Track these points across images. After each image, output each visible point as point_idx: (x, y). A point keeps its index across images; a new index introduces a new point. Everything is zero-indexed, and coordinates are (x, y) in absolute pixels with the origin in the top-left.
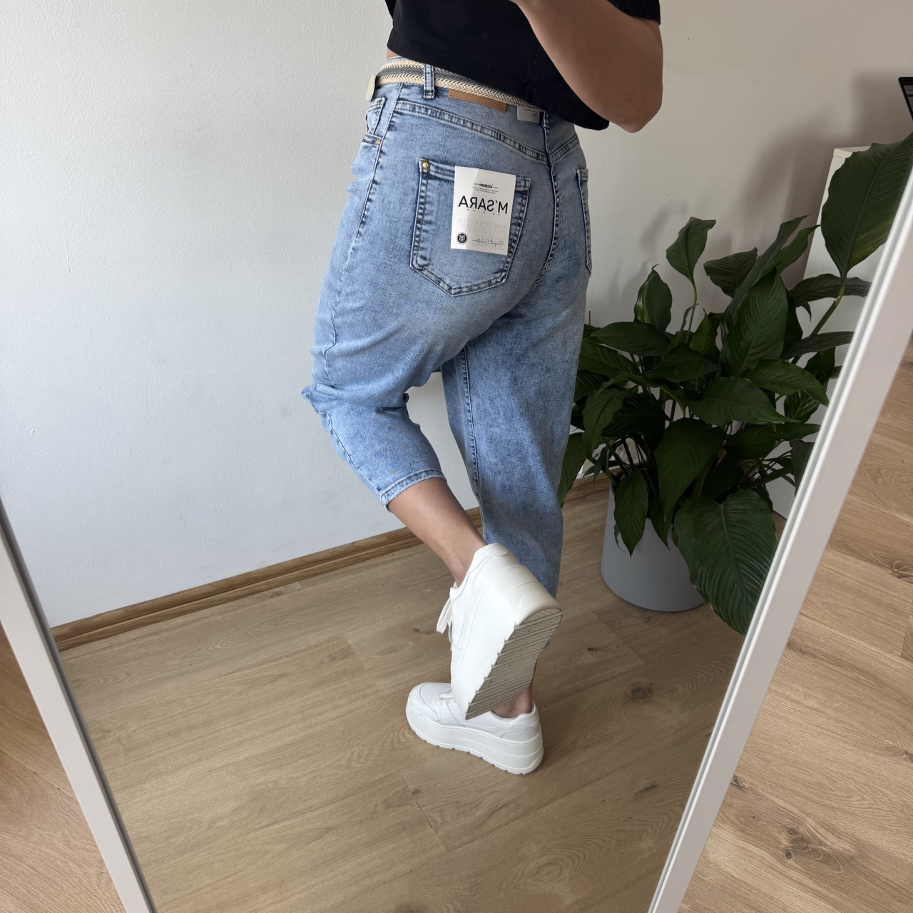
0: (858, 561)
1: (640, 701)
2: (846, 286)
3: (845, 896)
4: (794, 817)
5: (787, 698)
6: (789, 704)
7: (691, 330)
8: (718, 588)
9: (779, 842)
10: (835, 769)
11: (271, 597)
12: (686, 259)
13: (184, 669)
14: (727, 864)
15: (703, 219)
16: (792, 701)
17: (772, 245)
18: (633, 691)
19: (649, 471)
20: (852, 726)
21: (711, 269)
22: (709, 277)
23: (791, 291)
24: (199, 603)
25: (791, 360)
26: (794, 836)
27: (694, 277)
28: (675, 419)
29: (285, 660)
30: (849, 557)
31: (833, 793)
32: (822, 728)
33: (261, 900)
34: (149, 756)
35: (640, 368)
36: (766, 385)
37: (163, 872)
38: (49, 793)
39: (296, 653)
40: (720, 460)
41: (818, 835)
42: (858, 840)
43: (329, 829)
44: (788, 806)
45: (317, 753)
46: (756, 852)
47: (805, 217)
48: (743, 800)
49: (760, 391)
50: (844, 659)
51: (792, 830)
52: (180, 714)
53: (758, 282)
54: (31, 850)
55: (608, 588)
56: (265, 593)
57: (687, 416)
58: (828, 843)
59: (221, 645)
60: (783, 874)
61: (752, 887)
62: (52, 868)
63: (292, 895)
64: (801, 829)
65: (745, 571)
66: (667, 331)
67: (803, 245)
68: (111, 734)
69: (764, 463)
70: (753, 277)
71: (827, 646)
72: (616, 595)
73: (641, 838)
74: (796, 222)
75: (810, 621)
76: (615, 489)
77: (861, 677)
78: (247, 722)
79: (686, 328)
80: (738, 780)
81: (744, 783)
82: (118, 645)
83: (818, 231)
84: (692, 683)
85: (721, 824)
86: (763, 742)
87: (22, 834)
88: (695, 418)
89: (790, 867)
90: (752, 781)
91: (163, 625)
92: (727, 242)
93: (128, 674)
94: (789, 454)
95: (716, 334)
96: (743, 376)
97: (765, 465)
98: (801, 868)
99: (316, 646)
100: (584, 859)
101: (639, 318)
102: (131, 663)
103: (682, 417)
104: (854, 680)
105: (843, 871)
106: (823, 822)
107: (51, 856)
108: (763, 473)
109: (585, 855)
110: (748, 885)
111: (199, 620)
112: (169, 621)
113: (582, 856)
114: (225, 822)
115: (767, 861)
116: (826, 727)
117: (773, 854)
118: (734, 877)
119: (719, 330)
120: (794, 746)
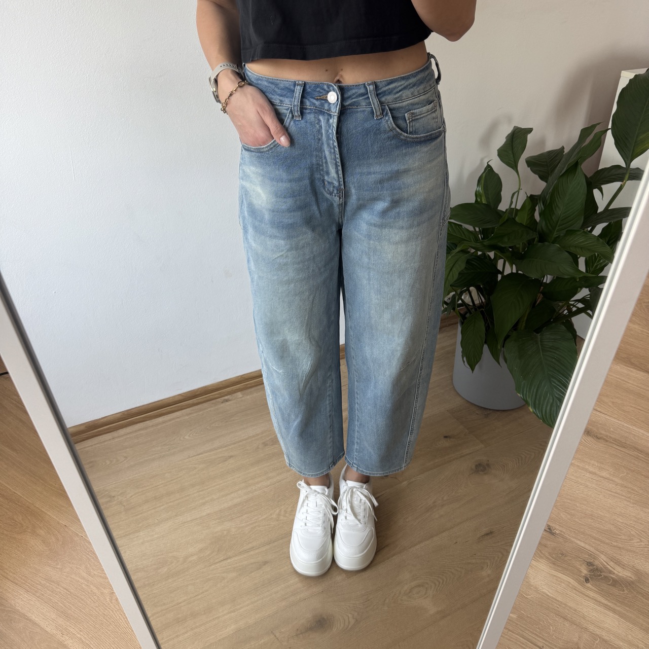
0: (638, 372)
1: (481, 473)
2: (630, 173)
3: (628, 609)
4: (591, 554)
5: (586, 470)
6: (588, 475)
7: (517, 208)
8: (536, 396)
9: (581, 571)
10: (620, 520)
11: (222, 403)
12: (512, 156)
13: (164, 453)
14: (543, 587)
15: (523, 127)
16: (591, 473)
17: (575, 145)
18: (476, 466)
19: (486, 311)
20: (633, 490)
21: (531, 163)
22: (529, 168)
23: (590, 177)
24: (172, 408)
25: (589, 229)
26: (591, 568)
27: (519, 168)
28: (505, 274)
29: (233, 446)
30: (632, 369)
31: (619, 537)
32: (611, 492)
33: (221, 610)
34: (141, 513)
35: (480, 236)
36: (571, 248)
37: (154, 592)
38: (76, 539)
39: (240, 441)
40: (538, 303)
41: (608, 566)
42: (637, 570)
43: (265, 563)
44: (587, 547)
45: (257, 510)
46: (564, 578)
47: (599, 124)
48: (555, 542)
49: (566, 253)
50: (628, 443)
51: (590, 563)
52: (162, 484)
53: (566, 172)
54: (65, 577)
55: (458, 393)
56: (217, 400)
57: (514, 271)
58: (616, 572)
59: (189, 436)
60: (583, 594)
61: (562, 602)
62: (79, 589)
63: (242, 608)
64: (596, 563)
65: (555, 383)
66: (499, 208)
67: (598, 143)
68: (116, 499)
69: (570, 303)
70: (561, 168)
71: (615, 433)
72: (464, 399)
73: (482, 568)
74: (593, 127)
75: (603, 415)
76: (462, 323)
77: (639, 455)
78: (208, 489)
79: (513, 206)
80: (551, 528)
81: (555, 531)
82: (119, 437)
83: (609, 133)
84: (519, 460)
85: (538, 559)
86: (569, 501)
87: (59, 567)
88: (520, 272)
89: (588, 588)
90: (561, 529)
91: (148, 423)
92: (542, 142)
93: (126, 457)
94: (589, 296)
95: (535, 210)
96: (553, 242)
97: (571, 305)
98: (596, 590)
99: (253, 436)
100: (443, 582)
101: (479, 200)
102: (128, 450)
103: (510, 272)
104: (634, 457)
105: (626, 592)
106: (612, 558)
107: (78, 581)
108: (570, 310)
109: (443, 580)
110: (558, 601)
111: (173, 419)
112: (153, 420)
113: (441, 581)
114: (195, 558)
115: (572, 585)
116: (615, 491)
117: (576, 580)
118: (548, 595)
119: (537, 208)
120: (592, 504)
